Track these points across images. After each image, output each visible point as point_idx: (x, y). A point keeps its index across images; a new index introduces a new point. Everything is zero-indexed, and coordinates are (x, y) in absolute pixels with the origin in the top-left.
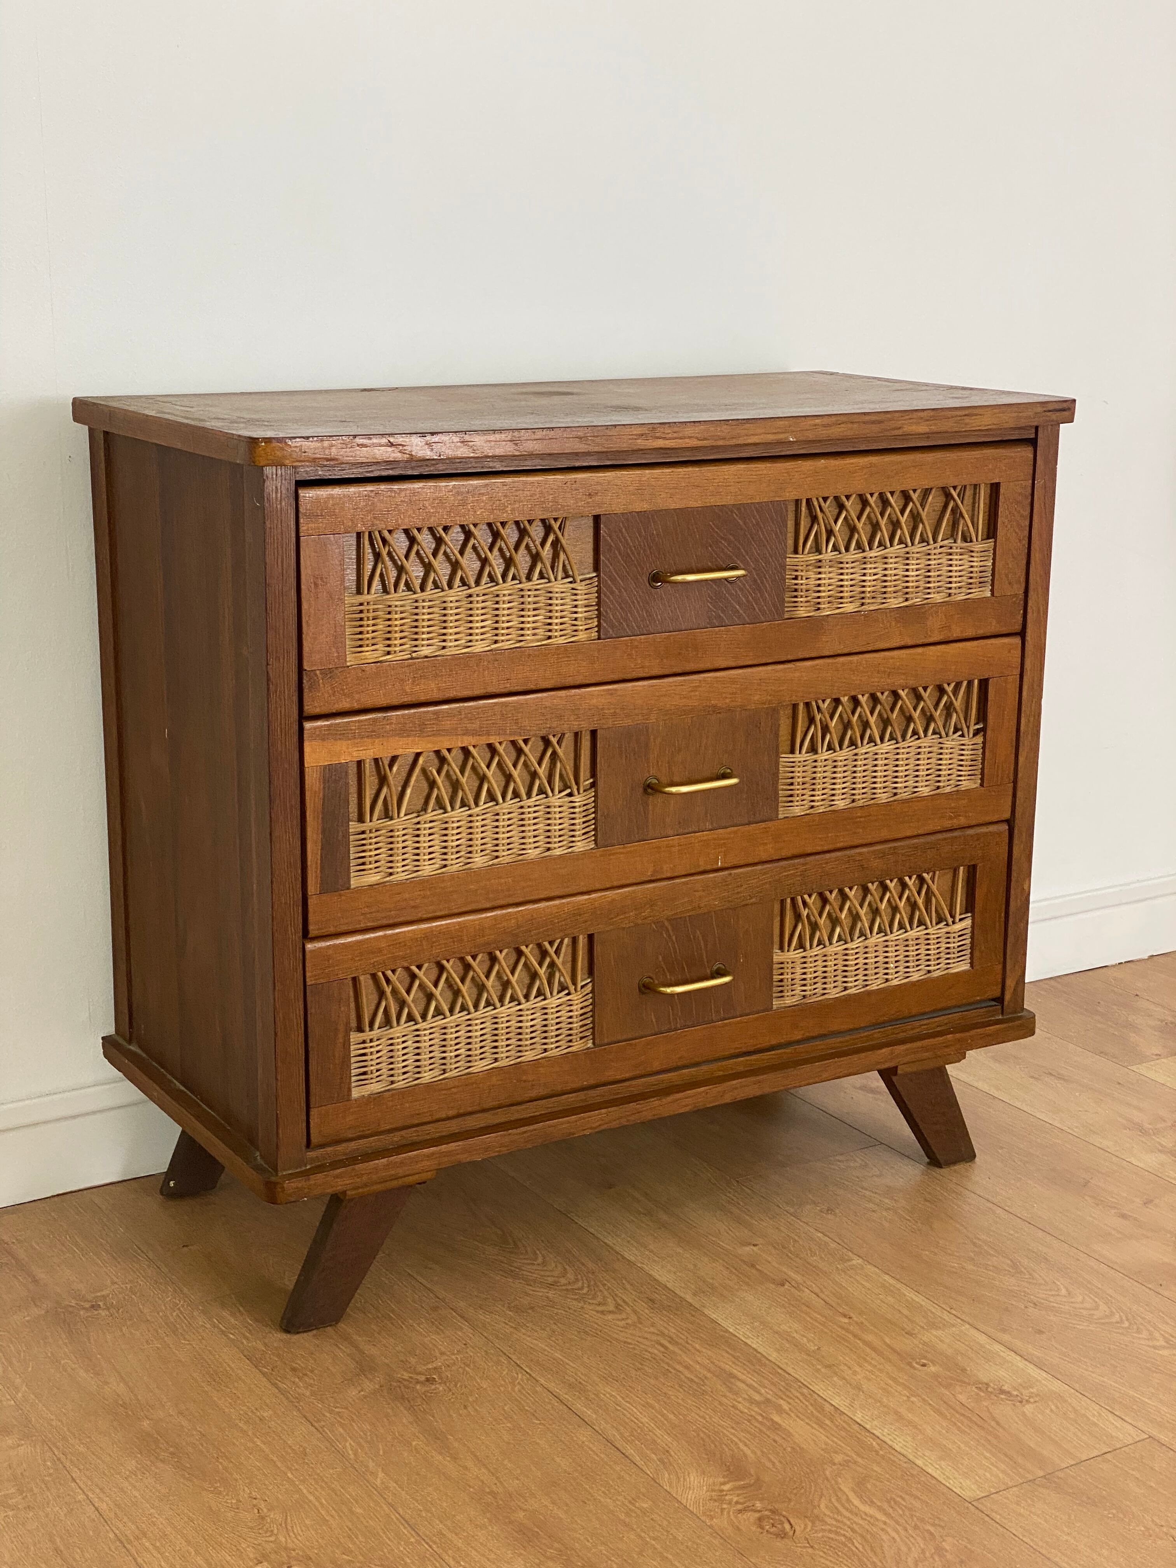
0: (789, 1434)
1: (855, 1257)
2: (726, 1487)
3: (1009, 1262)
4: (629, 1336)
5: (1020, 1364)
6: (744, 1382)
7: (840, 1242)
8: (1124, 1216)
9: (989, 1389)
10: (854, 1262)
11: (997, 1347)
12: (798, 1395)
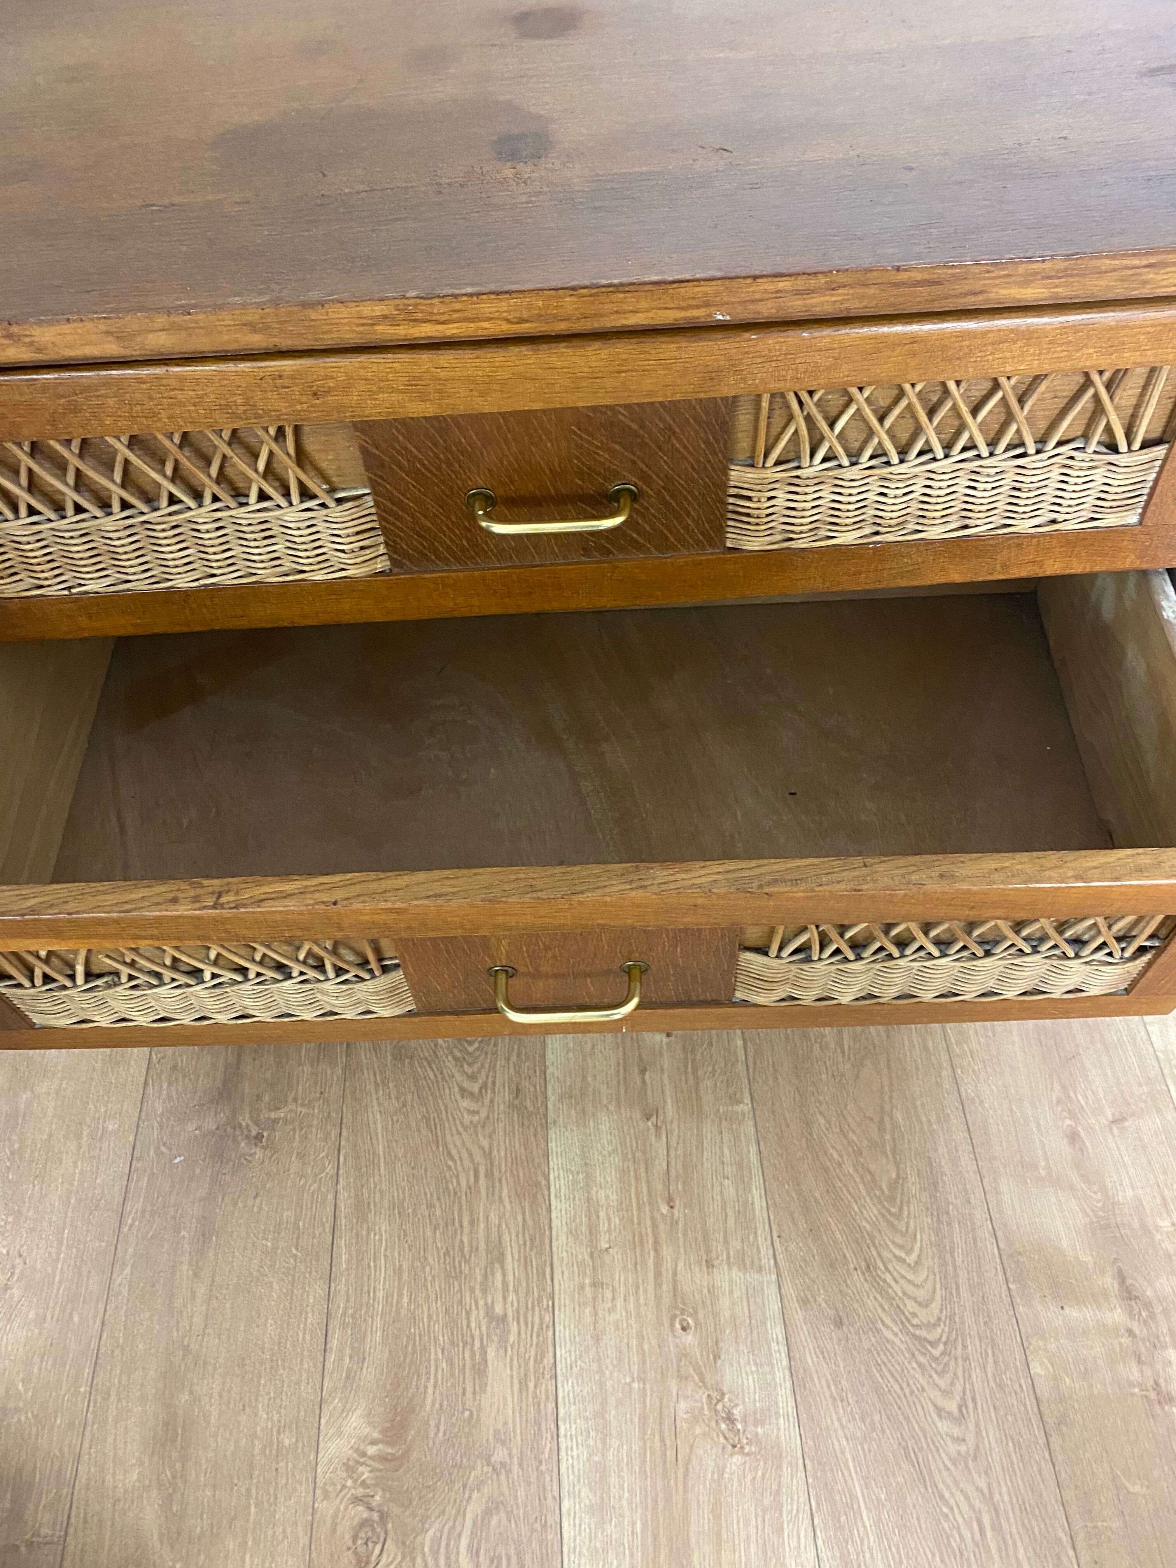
0: (483, 1387)
1: (747, 1100)
2: (372, 1450)
3: (894, 1175)
4: (459, 1143)
5: (779, 1375)
6: (504, 1275)
7: (751, 1064)
8: (1073, 1137)
9: (719, 1407)
10: (740, 1108)
11: (777, 1331)
12: (537, 1320)
